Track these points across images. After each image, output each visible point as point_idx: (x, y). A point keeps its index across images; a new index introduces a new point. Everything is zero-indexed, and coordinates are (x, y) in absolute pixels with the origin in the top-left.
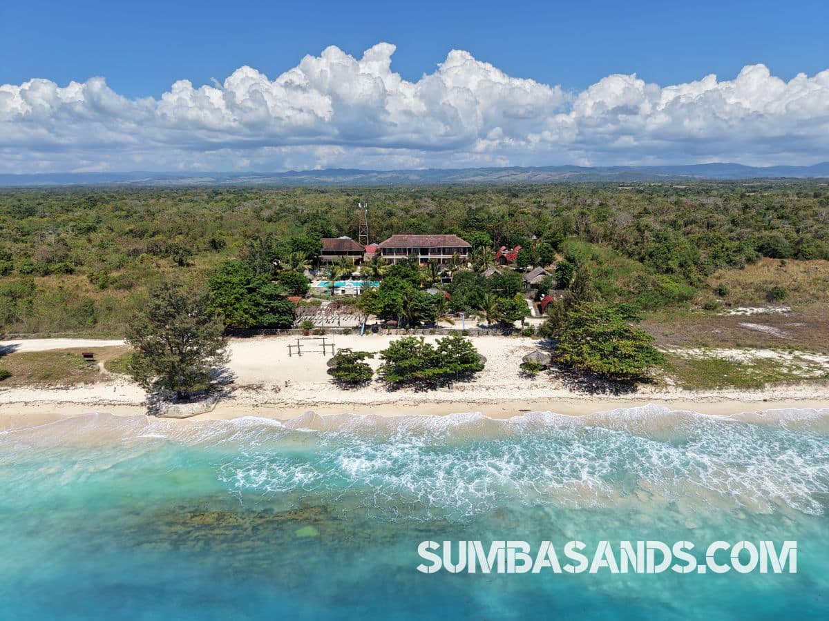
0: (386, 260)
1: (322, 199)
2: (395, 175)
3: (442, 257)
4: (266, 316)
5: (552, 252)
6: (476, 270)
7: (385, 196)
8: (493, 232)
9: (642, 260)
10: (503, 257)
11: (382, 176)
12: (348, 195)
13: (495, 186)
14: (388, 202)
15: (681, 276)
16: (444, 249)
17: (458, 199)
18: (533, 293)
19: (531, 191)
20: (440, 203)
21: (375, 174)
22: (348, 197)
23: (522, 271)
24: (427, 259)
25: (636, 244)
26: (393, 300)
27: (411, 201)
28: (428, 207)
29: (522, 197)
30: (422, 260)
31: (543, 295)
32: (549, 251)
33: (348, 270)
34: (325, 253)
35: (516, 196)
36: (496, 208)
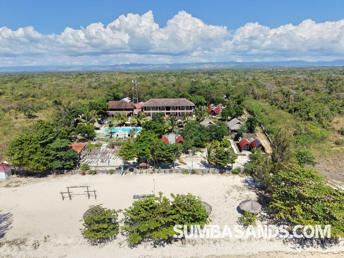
0: (146, 113)
1: (126, 77)
2: (159, 66)
3: (178, 111)
4: (55, 162)
5: (242, 109)
6: (198, 120)
7: (154, 75)
8: (206, 96)
9: (290, 112)
10: (213, 111)
11: (155, 66)
12: (138, 75)
13: (202, 70)
14: (155, 78)
15: (317, 122)
16: (179, 107)
17: (186, 77)
18: (233, 135)
19: (218, 72)
20: (178, 78)
21: (151, 66)
22: (138, 76)
23: (224, 120)
24: (170, 113)
25: (285, 102)
26: (143, 150)
27: (165, 78)
28: (172, 81)
29: (214, 75)
30: (167, 113)
31: (240, 138)
32: (240, 109)
33: (122, 121)
34: (111, 110)
35: (212, 75)
36: (204, 81)
